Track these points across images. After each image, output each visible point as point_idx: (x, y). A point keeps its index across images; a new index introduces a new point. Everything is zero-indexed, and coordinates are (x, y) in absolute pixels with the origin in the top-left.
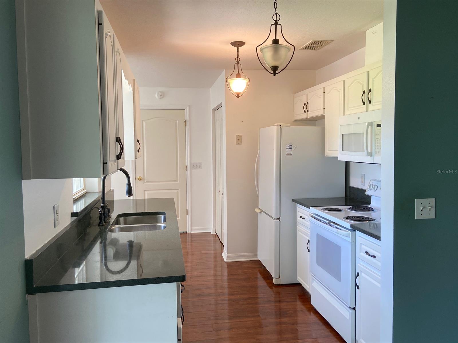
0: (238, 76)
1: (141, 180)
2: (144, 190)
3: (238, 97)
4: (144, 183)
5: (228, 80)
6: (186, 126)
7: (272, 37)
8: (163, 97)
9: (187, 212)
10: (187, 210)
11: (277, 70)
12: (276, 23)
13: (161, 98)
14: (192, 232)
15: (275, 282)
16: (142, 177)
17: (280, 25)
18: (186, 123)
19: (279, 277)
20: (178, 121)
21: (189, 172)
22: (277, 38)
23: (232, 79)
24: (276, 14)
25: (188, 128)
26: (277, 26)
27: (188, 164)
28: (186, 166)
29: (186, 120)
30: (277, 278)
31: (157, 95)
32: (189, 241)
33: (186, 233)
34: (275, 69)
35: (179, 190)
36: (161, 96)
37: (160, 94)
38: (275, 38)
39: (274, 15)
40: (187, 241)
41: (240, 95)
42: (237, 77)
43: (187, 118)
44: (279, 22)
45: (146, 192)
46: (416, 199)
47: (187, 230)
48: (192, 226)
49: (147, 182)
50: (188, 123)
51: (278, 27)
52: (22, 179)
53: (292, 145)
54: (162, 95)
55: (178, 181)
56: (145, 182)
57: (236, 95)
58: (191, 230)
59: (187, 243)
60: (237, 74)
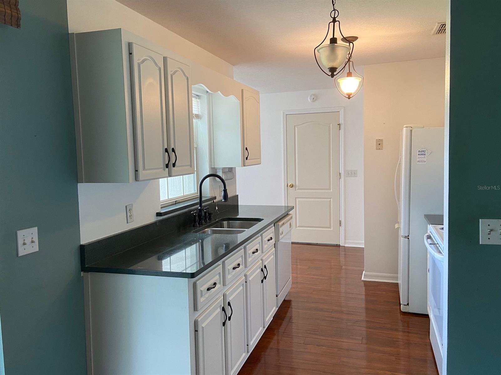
0: (349, 74)
1: (292, 187)
2: (296, 198)
3: (349, 98)
4: (295, 190)
5: (338, 80)
6: (340, 130)
7: (330, 36)
8: (316, 100)
9: (340, 223)
10: (340, 221)
11: (335, 71)
12: (334, 21)
13: (313, 101)
14: (345, 246)
15: (403, 309)
16: (294, 184)
17: (338, 22)
18: (340, 127)
19: (408, 304)
20: (331, 125)
21: (342, 180)
22: (335, 37)
23: (341, 79)
24: (334, 10)
25: (342, 131)
26: (335, 23)
27: (342, 171)
28: (340, 174)
29: (340, 123)
30: (405, 305)
31: (310, 99)
32: (342, 255)
33: (338, 246)
34: (333, 70)
35: (332, 199)
36: (313, 99)
37: (313, 97)
38: (332, 37)
39: (332, 12)
40: (340, 255)
41: (351, 96)
42: (347, 76)
43: (341, 121)
44: (337, 19)
45: (297, 200)
46: (481, 219)
47: (340, 243)
48: (345, 239)
49: (298, 189)
50: (342, 127)
51: (337, 24)
52: (78, 183)
53: (426, 150)
54: (315, 98)
55: (331, 190)
56: (297, 189)
57: (347, 96)
58: (345, 243)
59: (340, 256)
60: (348, 73)
